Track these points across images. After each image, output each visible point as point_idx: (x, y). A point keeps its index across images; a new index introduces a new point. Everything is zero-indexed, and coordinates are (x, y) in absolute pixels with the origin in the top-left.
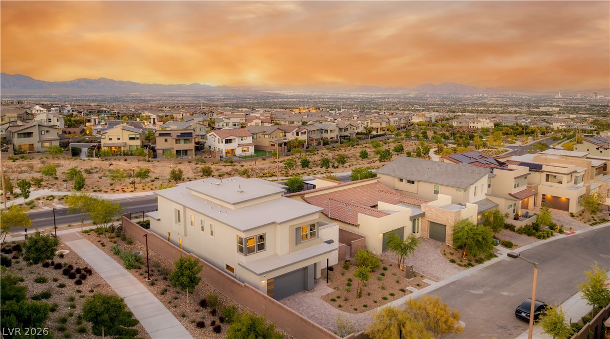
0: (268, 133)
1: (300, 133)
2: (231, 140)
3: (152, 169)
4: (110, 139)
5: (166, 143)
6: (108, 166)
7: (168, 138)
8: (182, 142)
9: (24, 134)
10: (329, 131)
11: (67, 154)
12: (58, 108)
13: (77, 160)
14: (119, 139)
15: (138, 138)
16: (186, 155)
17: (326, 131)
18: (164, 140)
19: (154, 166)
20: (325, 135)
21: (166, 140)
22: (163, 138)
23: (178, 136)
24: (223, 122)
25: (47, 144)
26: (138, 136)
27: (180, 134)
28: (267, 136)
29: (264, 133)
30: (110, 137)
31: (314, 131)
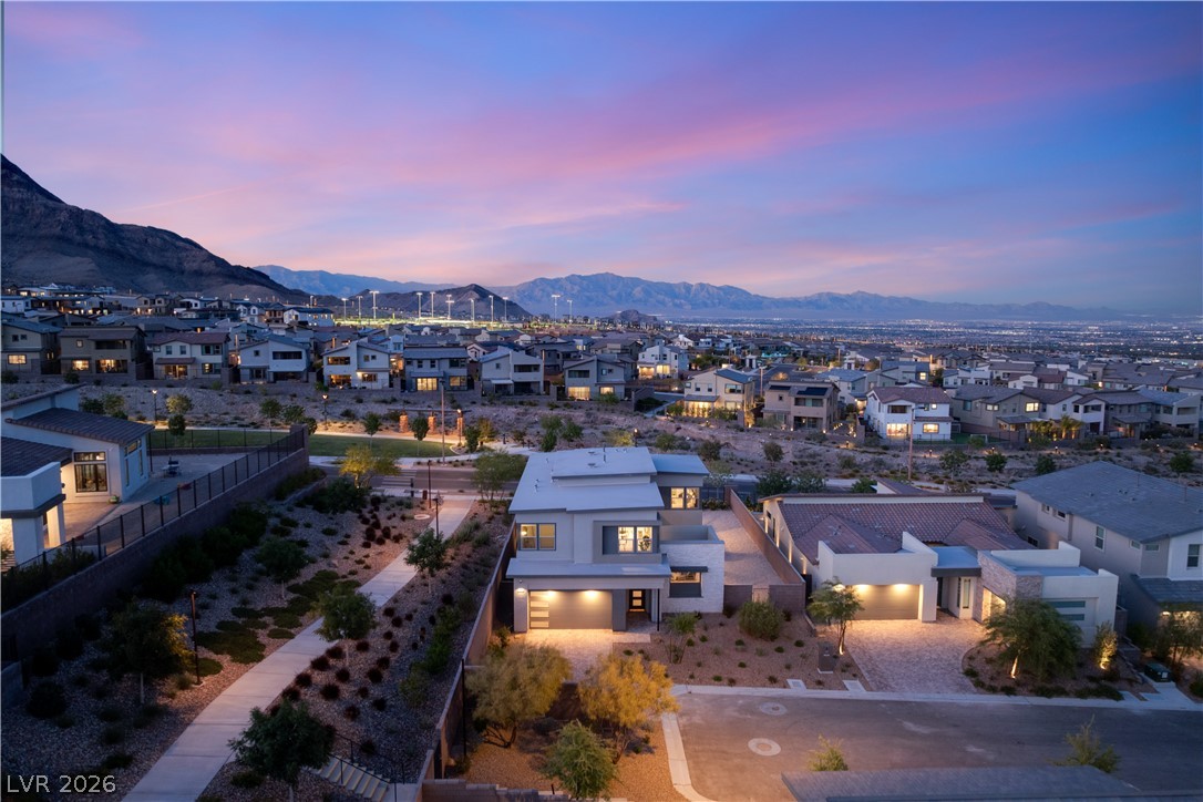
0: (995, 400)
1: (1081, 408)
2: (905, 407)
3: (732, 443)
4: (698, 389)
5: (781, 402)
6: (674, 430)
7: (785, 394)
8: (809, 403)
9: (580, 372)
10: (1175, 410)
11: (627, 406)
12: (709, 340)
13: (638, 417)
14: (710, 390)
15: (739, 392)
16: (814, 426)
17: (1169, 410)
18: (777, 398)
19: (735, 439)
20: (1164, 418)
21: (781, 398)
22: (776, 394)
23: (800, 393)
24: (955, 377)
25: (606, 390)
26: (739, 388)
27: (804, 389)
28: (990, 407)
29: (987, 400)
30: (698, 386)
31: (1130, 406)
